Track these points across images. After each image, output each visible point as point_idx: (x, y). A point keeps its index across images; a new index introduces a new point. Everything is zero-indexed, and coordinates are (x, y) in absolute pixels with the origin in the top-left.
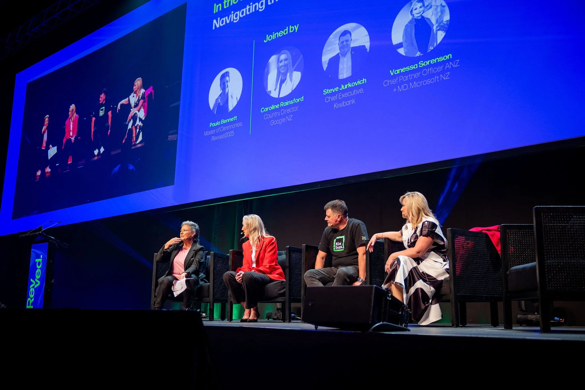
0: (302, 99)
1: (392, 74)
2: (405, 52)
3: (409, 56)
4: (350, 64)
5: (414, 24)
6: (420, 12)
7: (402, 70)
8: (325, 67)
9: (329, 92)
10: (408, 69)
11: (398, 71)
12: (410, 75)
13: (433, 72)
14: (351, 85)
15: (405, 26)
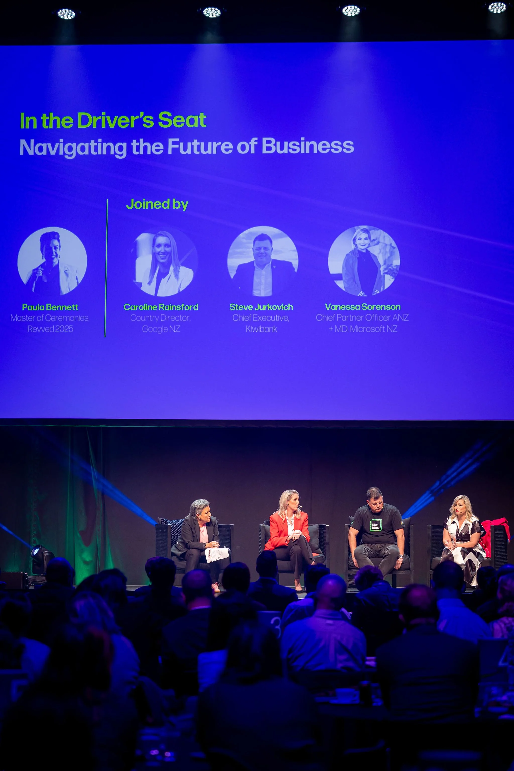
0: (196, 308)
1: (328, 309)
2: (345, 287)
3: (349, 292)
4: (270, 280)
5: (357, 256)
6: (365, 244)
7: (341, 308)
8: (232, 274)
9: (238, 308)
10: (348, 308)
11: (336, 308)
12: (350, 316)
13: (378, 320)
14: (271, 307)
15: (347, 255)
